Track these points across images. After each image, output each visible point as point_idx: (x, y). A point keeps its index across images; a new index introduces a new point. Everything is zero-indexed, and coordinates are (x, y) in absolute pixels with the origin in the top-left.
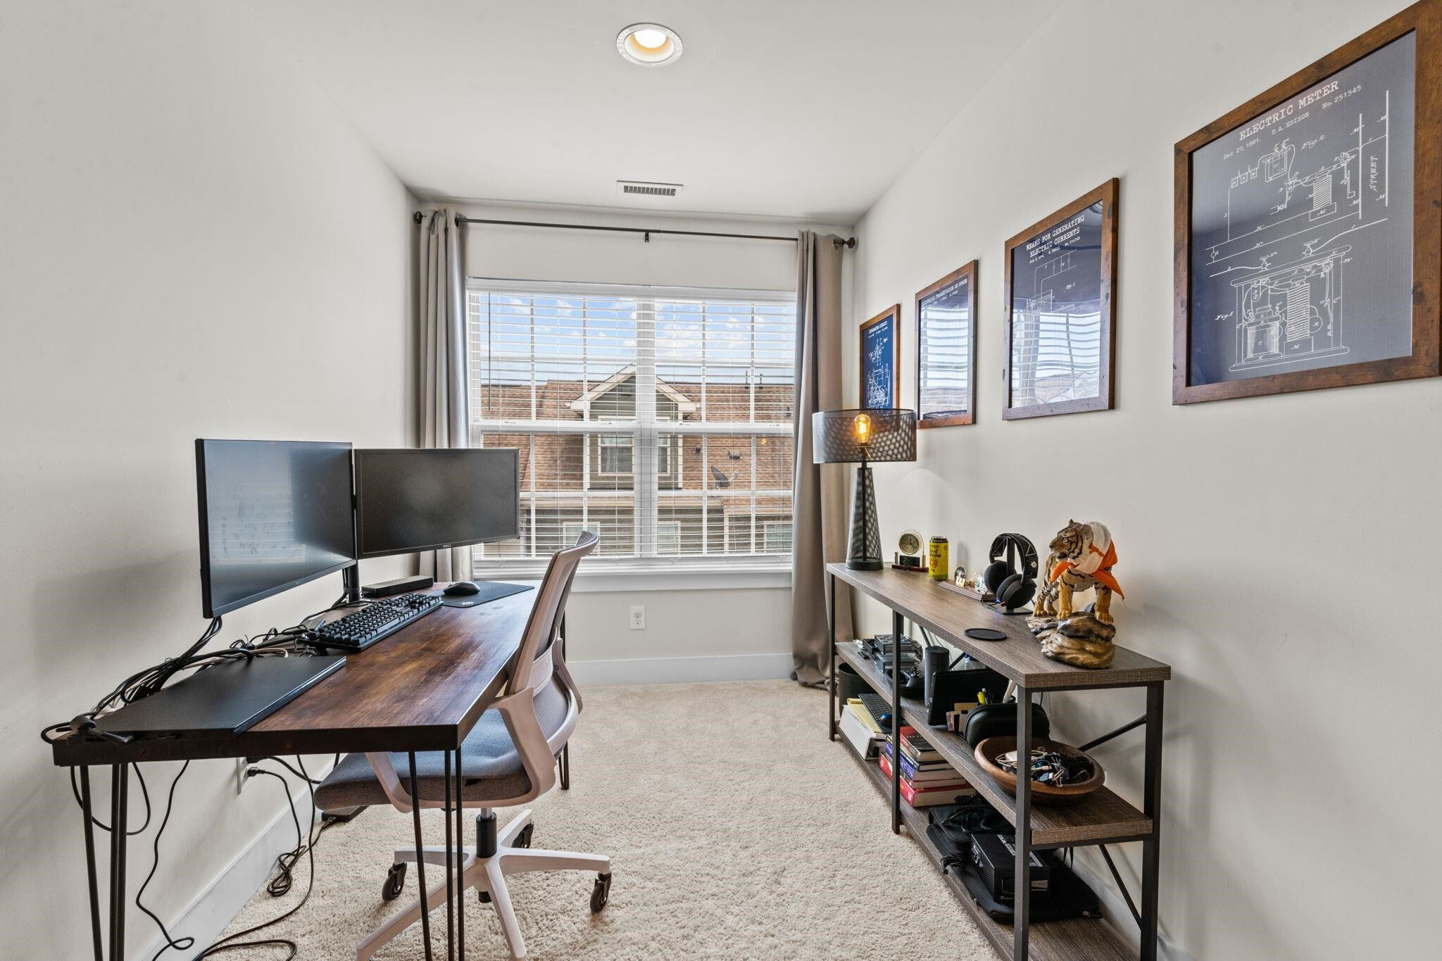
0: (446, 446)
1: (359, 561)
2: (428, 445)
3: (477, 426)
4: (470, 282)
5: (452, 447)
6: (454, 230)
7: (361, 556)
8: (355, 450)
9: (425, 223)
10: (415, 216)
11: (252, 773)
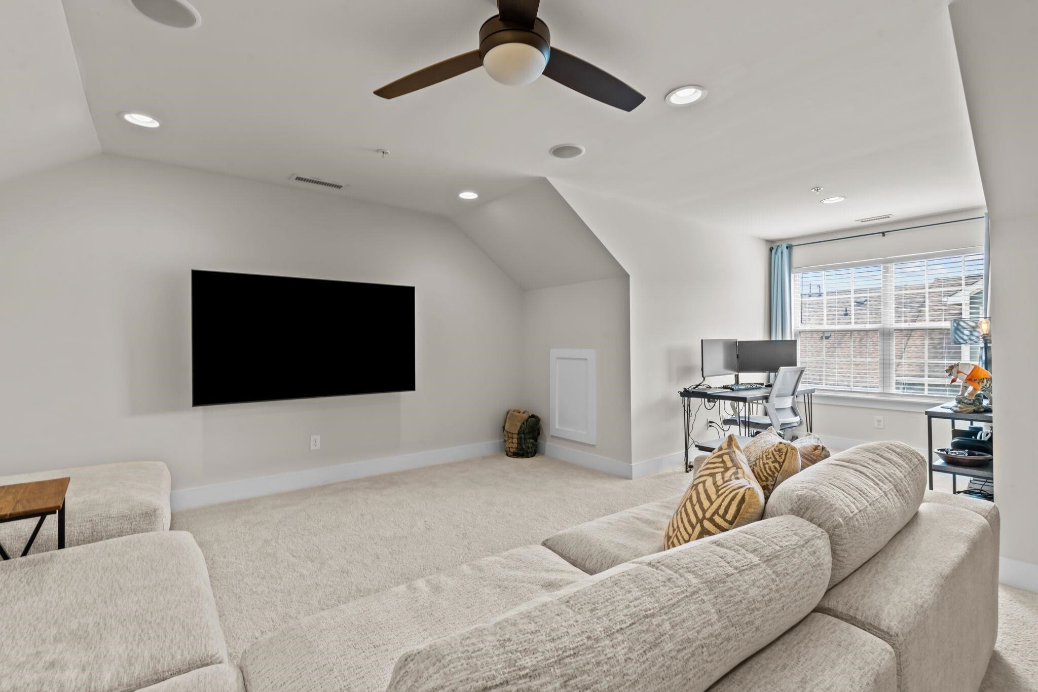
0: (780, 339)
1: (740, 373)
2: (773, 339)
3: (798, 330)
4: (793, 270)
5: (783, 339)
6: (785, 251)
7: (739, 372)
8: (739, 342)
9: (774, 251)
10: (770, 249)
11: (710, 426)
